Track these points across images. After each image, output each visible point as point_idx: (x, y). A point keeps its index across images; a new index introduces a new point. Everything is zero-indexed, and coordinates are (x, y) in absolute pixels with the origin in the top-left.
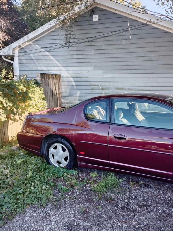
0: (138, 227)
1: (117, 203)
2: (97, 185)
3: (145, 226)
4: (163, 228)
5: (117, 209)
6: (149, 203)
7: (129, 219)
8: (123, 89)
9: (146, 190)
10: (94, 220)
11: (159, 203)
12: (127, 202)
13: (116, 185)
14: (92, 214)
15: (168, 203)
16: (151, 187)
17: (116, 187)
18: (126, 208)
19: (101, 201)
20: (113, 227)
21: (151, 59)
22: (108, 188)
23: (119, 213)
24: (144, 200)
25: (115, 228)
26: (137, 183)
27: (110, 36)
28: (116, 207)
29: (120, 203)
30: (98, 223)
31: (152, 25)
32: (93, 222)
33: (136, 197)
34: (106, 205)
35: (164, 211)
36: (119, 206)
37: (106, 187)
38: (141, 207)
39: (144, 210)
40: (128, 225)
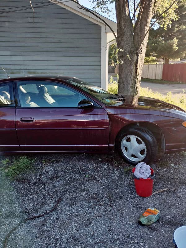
0: (47, 194)
1: (30, 180)
2: (9, 170)
3: (54, 192)
4: (68, 190)
5: (29, 186)
6: (59, 174)
7: (40, 191)
8: (36, 73)
9: (57, 164)
10: (6, 200)
11: (67, 172)
12: (38, 178)
13: (29, 166)
14: (3, 196)
15: (75, 171)
16: (61, 162)
17: (29, 168)
18: (38, 183)
19: (13, 183)
20: (24, 201)
21: (61, 41)
22: (20, 170)
23: (31, 188)
24: (55, 173)
25: (26, 201)
26: (49, 160)
27: (13, 12)
28: (28, 184)
29: (32, 180)
30: (9, 201)
31: (58, 4)
32: (5, 202)
33: (47, 172)
34: (18, 185)
35: (71, 178)
36: (31, 183)
37: (18, 170)
38: (51, 179)
39: (54, 181)
40: (38, 196)
